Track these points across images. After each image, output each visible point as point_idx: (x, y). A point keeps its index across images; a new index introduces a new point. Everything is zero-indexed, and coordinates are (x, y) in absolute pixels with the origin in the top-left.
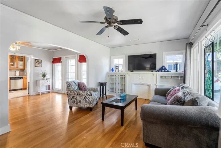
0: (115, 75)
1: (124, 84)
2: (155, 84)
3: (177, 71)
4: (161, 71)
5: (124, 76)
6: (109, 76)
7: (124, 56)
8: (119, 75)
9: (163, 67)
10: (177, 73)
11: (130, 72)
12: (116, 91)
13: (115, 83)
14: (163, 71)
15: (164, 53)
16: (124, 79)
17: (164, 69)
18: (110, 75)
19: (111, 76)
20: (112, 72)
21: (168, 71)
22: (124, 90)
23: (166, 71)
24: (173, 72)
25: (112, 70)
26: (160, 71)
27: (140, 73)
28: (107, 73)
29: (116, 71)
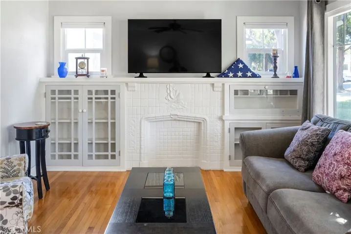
0: (76, 92)
1: (113, 124)
2: (219, 114)
3: (275, 76)
4: (235, 76)
5: (113, 92)
6: (50, 96)
7: (108, 19)
8: (90, 92)
9: (239, 61)
10: (276, 80)
11: (133, 79)
12: (79, 153)
13: (76, 123)
14: (240, 74)
15: (241, 20)
16: (113, 104)
17: (241, 70)
18: (53, 92)
19: (57, 96)
20: (62, 79)
21: (254, 76)
22: (113, 145)
23: (249, 74)
24: (266, 77)
25: (62, 72)
26: (231, 75)
27: (169, 83)
28: (40, 83)
29: (77, 75)
